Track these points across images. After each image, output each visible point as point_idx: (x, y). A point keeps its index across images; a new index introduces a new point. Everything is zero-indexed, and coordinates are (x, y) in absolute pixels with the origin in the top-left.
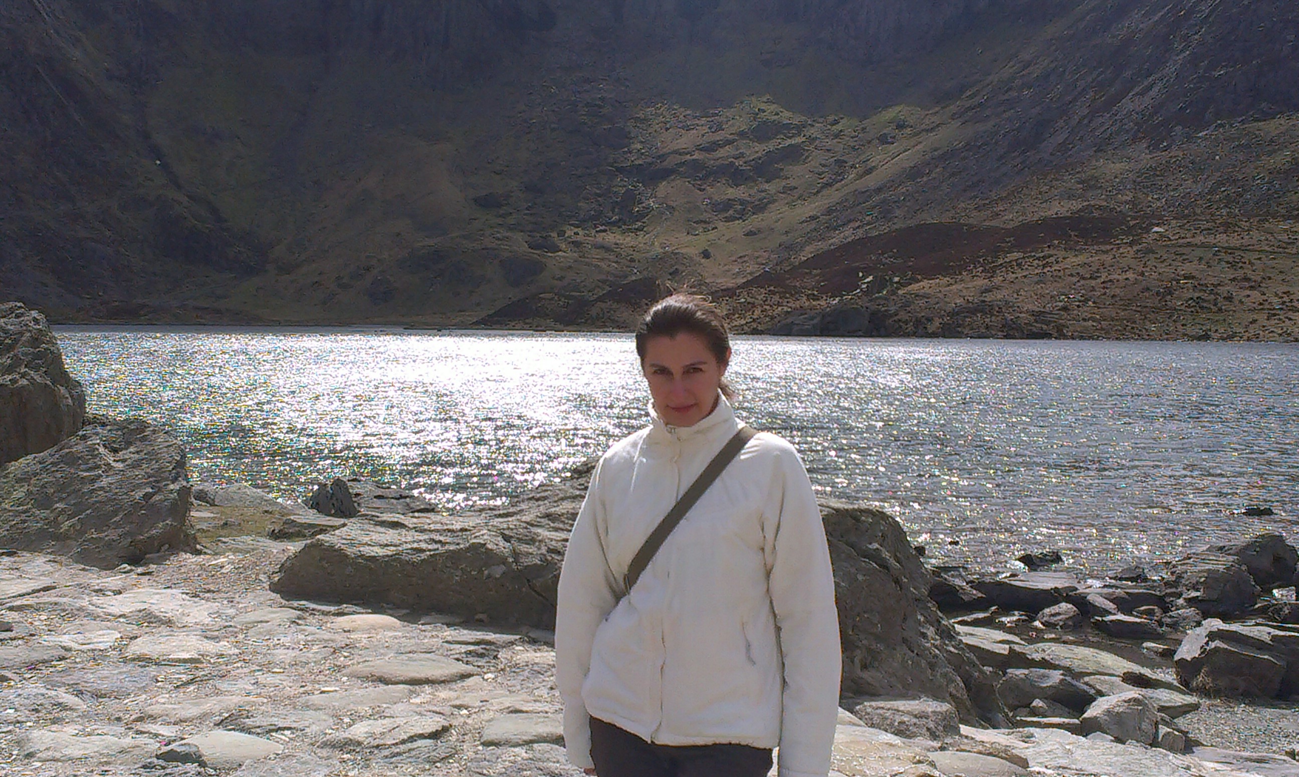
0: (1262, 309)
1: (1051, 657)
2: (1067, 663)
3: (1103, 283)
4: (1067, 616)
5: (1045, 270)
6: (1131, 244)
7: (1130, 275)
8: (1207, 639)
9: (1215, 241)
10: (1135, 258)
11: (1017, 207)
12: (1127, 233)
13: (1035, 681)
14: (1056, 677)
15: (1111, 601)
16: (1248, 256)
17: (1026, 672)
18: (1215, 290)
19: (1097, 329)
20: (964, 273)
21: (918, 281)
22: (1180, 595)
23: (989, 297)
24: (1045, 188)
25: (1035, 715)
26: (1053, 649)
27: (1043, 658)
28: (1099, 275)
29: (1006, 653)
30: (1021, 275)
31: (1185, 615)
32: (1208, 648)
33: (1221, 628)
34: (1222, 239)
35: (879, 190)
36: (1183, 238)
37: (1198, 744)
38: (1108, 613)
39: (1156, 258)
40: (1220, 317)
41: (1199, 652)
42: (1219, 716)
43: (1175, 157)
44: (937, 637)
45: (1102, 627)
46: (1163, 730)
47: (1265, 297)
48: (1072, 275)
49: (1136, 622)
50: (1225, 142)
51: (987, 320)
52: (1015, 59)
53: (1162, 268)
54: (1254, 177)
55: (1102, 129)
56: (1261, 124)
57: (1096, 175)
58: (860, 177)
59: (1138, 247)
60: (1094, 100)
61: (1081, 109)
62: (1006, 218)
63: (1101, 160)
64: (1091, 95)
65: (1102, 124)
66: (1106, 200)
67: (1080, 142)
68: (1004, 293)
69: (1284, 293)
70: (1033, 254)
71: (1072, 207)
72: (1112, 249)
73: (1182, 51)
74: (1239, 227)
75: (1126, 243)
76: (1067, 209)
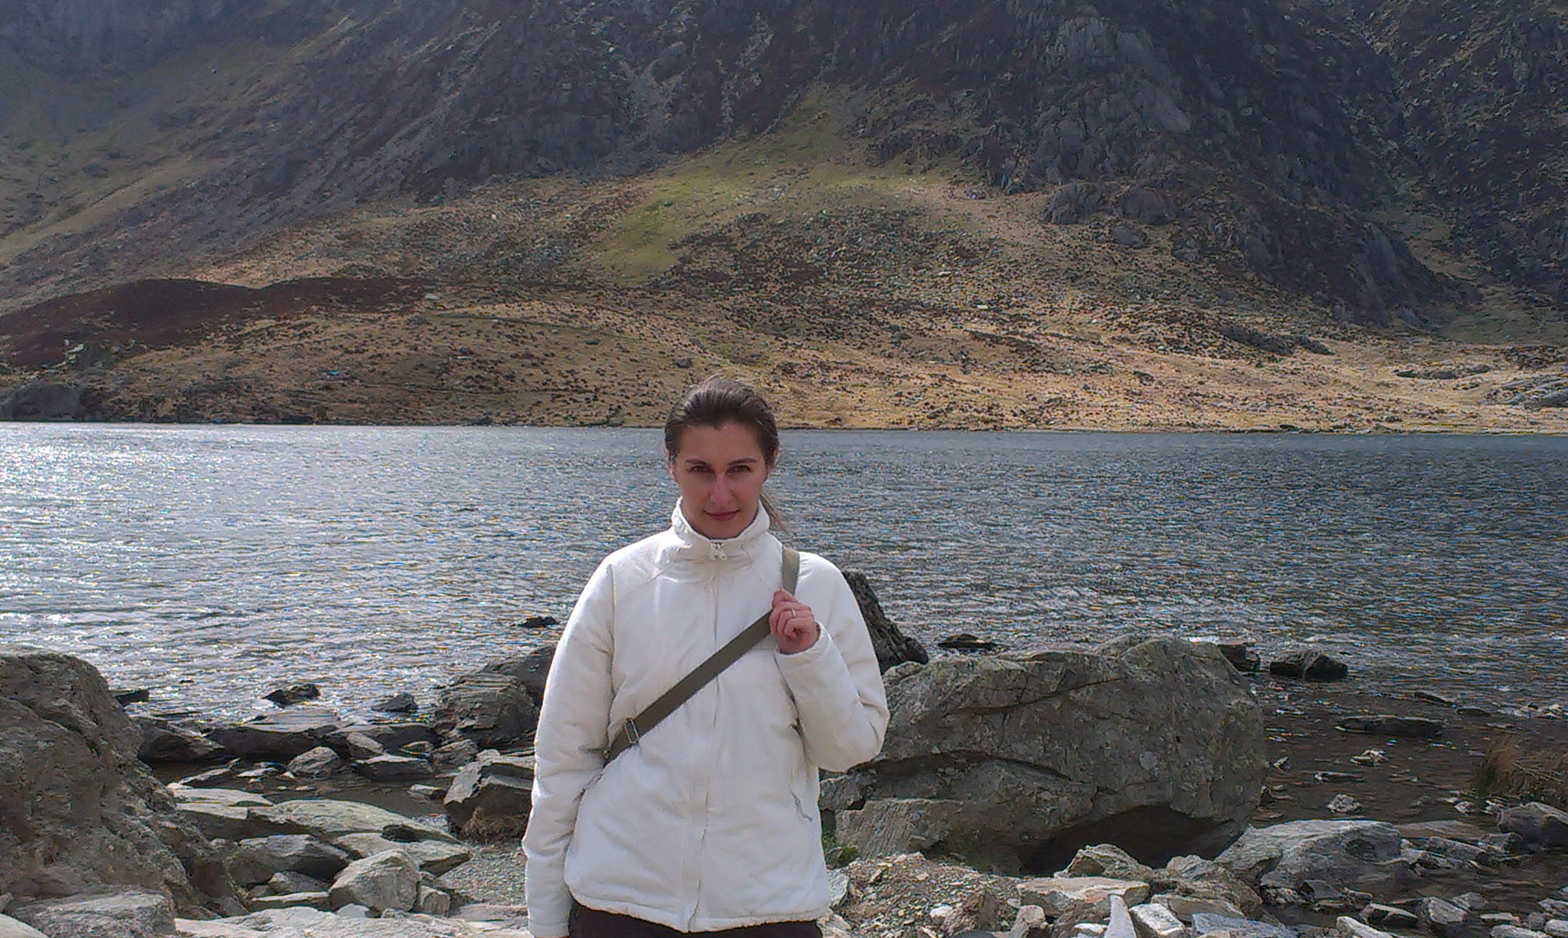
0: (545, 390)
1: (298, 817)
2: (316, 823)
3: (372, 357)
4: (323, 763)
5: (302, 342)
6: (401, 313)
7: (402, 349)
8: (480, 775)
9: (494, 312)
10: (407, 329)
11: (266, 265)
12: (397, 301)
13: (275, 851)
14: (300, 842)
15: (376, 740)
16: (529, 330)
17: (264, 840)
18: (496, 368)
19: (366, 413)
20: (204, 343)
21: (144, 352)
22: (452, 726)
23: (235, 373)
24: (300, 242)
25: (276, 893)
26: (301, 806)
27: (289, 820)
28: (366, 348)
29: (244, 817)
30: (273, 346)
31: (460, 748)
32: (481, 786)
33: (495, 761)
34: (500, 309)
35: (89, 235)
36: (459, 307)
37: (468, 900)
38: (371, 753)
39: (430, 330)
40: (501, 398)
41: (471, 793)
42: (492, 864)
43: (448, 213)
44: (148, 811)
45: (363, 771)
46: (427, 890)
47: (548, 376)
48: (334, 348)
49: (403, 762)
50: (501, 200)
51: (233, 401)
52: (257, 84)
53: (436, 341)
54: (533, 241)
55: (364, 176)
56: (539, 181)
57: (359, 229)
58: (62, 217)
59: (410, 317)
60: (353, 142)
61: (339, 151)
62: (252, 276)
63: (365, 213)
64: (349, 134)
65: (364, 170)
66: (372, 260)
67: (338, 190)
68: (254, 368)
69: (568, 372)
70: (288, 321)
71: (332, 267)
72: (380, 318)
73: (452, 91)
74: (519, 297)
75: (396, 312)
76: (326, 269)
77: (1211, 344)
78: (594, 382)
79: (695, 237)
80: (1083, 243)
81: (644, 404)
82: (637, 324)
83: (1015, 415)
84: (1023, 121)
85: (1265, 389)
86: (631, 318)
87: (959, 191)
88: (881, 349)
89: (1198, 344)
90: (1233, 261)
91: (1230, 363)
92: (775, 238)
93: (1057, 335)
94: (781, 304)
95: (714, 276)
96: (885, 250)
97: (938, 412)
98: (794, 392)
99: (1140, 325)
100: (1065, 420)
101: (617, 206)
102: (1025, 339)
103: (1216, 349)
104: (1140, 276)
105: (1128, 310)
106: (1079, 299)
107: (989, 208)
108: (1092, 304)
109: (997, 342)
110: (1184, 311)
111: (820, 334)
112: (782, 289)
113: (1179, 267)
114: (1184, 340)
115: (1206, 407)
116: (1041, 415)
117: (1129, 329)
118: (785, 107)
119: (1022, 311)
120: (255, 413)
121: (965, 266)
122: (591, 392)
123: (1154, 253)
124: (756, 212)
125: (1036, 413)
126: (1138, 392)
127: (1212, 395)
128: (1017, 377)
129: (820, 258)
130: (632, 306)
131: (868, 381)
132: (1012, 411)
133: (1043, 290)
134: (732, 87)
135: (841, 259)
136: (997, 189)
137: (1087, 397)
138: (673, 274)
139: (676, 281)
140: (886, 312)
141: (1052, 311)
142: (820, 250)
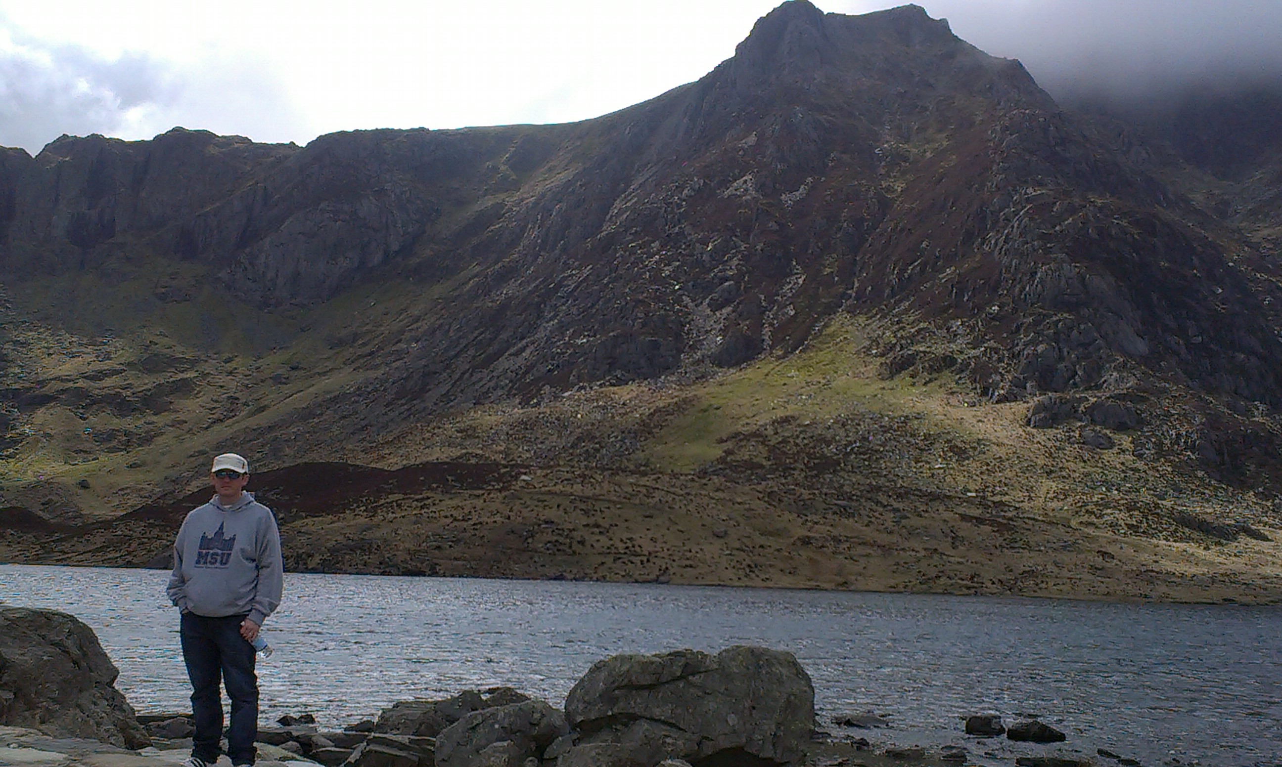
0: (609, 553)
3: (474, 524)
5: (423, 511)
6: (500, 490)
7: (498, 518)
9: (572, 491)
10: (504, 503)
11: (401, 452)
12: (498, 480)
16: (599, 505)
18: (571, 535)
20: (348, 512)
21: (302, 518)
23: (368, 535)
24: (428, 435)
28: (471, 517)
30: (400, 515)
34: (578, 489)
35: (270, 428)
36: (546, 486)
39: (521, 504)
40: (574, 559)
43: (543, 413)
47: (612, 542)
48: (446, 517)
50: (585, 403)
51: (366, 557)
52: (406, 314)
53: (526, 513)
54: (609, 435)
55: (481, 384)
56: (616, 388)
57: (473, 425)
58: (252, 414)
59: (507, 493)
60: (474, 357)
61: (462, 364)
62: (391, 461)
63: (479, 412)
64: (471, 352)
65: (481, 379)
66: (482, 449)
67: (461, 394)
68: (384, 531)
69: (627, 539)
70: (412, 496)
71: (451, 454)
72: (483, 494)
73: (551, 319)
74: (594, 479)
75: (497, 489)
76: (447, 455)
77: (1165, 530)
78: (648, 547)
79: (737, 434)
80: (1058, 444)
81: (686, 566)
82: (685, 502)
83: (993, 583)
84: (1008, 344)
85: (1211, 569)
86: (681, 497)
87: (953, 400)
88: (884, 527)
89: (1154, 529)
90: (1186, 462)
91: (1182, 545)
92: (802, 436)
93: (1034, 519)
94: (804, 489)
95: (751, 465)
96: (891, 446)
97: (929, 579)
98: (811, 559)
99: (1104, 512)
100: (1036, 589)
101: (676, 409)
102: (1005, 521)
103: (1169, 533)
104: (1106, 472)
105: (1095, 499)
106: (1053, 490)
107: (979, 414)
108: (1064, 495)
109: (980, 523)
110: (1142, 501)
111: (835, 513)
112: (806, 477)
113: (1140, 465)
114: (1142, 525)
115: (1159, 582)
116: (1015, 584)
117: (1095, 516)
118: (813, 332)
119: (1007, 498)
120: (382, 567)
121: (957, 460)
122: (645, 555)
123: (1118, 453)
124: (788, 414)
125: (1012, 582)
126: (1100, 567)
127: (1164, 572)
128: (998, 552)
129: (838, 452)
130: (683, 487)
131: (872, 552)
132: (991, 580)
133: (1023, 482)
134: (771, 316)
135: (855, 454)
136: (984, 399)
137: (1056, 570)
138: (719, 463)
139: (720, 469)
140: (890, 496)
141: (1030, 498)
142: (838, 446)
